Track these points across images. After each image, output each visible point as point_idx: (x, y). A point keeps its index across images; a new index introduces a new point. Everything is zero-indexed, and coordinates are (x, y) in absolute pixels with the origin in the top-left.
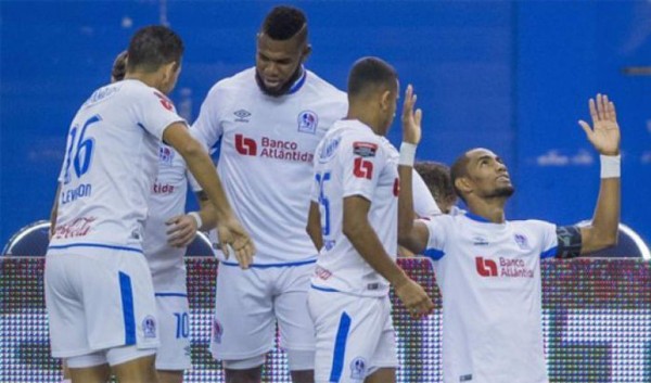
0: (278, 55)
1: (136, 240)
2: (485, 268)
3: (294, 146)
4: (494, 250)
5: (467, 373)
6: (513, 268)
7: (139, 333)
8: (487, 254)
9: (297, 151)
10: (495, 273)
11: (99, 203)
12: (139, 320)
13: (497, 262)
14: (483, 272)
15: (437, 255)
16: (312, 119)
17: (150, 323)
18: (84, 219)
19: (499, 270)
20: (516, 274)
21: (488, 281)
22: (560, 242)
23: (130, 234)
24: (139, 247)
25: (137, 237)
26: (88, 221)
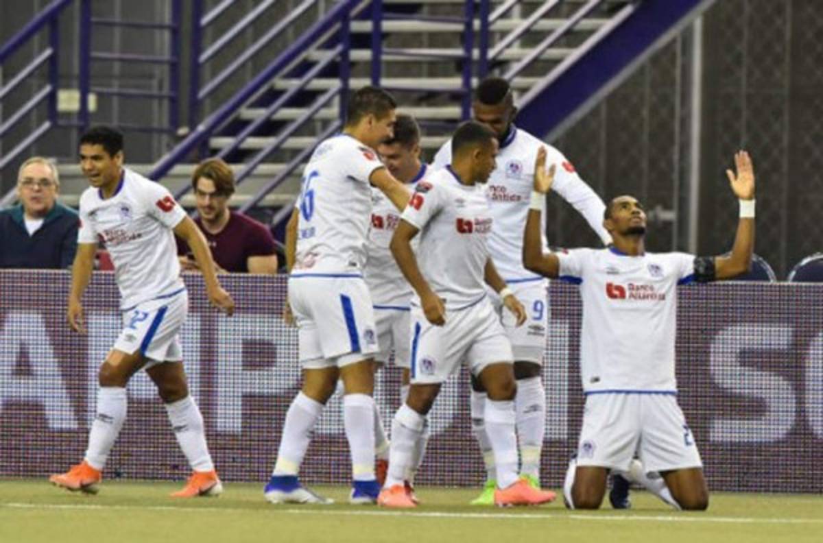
0: (490, 117)
1: (354, 268)
2: (614, 292)
3: (503, 189)
4: (625, 277)
5: (595, 375)
6: (641, 292)
7: (362, 341)
8: (616, 281)
9: (506, 193)
10: (622, 295)
11: (321, 241)
12: (360, 331)
13: (626, 286)
14: (611, 296)
15: (578, 281)
16: (517, 167)
17: (369, 333)
18: (312, 253)
19: (627, 294)
20: (645, 297)
21: (617, 303)
22: (696, 270)
23: (347, 263)
24: (358, 273)
25: (354, 265)
26: (316, 255)
